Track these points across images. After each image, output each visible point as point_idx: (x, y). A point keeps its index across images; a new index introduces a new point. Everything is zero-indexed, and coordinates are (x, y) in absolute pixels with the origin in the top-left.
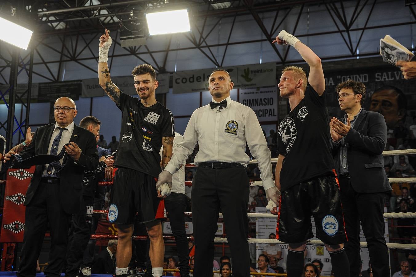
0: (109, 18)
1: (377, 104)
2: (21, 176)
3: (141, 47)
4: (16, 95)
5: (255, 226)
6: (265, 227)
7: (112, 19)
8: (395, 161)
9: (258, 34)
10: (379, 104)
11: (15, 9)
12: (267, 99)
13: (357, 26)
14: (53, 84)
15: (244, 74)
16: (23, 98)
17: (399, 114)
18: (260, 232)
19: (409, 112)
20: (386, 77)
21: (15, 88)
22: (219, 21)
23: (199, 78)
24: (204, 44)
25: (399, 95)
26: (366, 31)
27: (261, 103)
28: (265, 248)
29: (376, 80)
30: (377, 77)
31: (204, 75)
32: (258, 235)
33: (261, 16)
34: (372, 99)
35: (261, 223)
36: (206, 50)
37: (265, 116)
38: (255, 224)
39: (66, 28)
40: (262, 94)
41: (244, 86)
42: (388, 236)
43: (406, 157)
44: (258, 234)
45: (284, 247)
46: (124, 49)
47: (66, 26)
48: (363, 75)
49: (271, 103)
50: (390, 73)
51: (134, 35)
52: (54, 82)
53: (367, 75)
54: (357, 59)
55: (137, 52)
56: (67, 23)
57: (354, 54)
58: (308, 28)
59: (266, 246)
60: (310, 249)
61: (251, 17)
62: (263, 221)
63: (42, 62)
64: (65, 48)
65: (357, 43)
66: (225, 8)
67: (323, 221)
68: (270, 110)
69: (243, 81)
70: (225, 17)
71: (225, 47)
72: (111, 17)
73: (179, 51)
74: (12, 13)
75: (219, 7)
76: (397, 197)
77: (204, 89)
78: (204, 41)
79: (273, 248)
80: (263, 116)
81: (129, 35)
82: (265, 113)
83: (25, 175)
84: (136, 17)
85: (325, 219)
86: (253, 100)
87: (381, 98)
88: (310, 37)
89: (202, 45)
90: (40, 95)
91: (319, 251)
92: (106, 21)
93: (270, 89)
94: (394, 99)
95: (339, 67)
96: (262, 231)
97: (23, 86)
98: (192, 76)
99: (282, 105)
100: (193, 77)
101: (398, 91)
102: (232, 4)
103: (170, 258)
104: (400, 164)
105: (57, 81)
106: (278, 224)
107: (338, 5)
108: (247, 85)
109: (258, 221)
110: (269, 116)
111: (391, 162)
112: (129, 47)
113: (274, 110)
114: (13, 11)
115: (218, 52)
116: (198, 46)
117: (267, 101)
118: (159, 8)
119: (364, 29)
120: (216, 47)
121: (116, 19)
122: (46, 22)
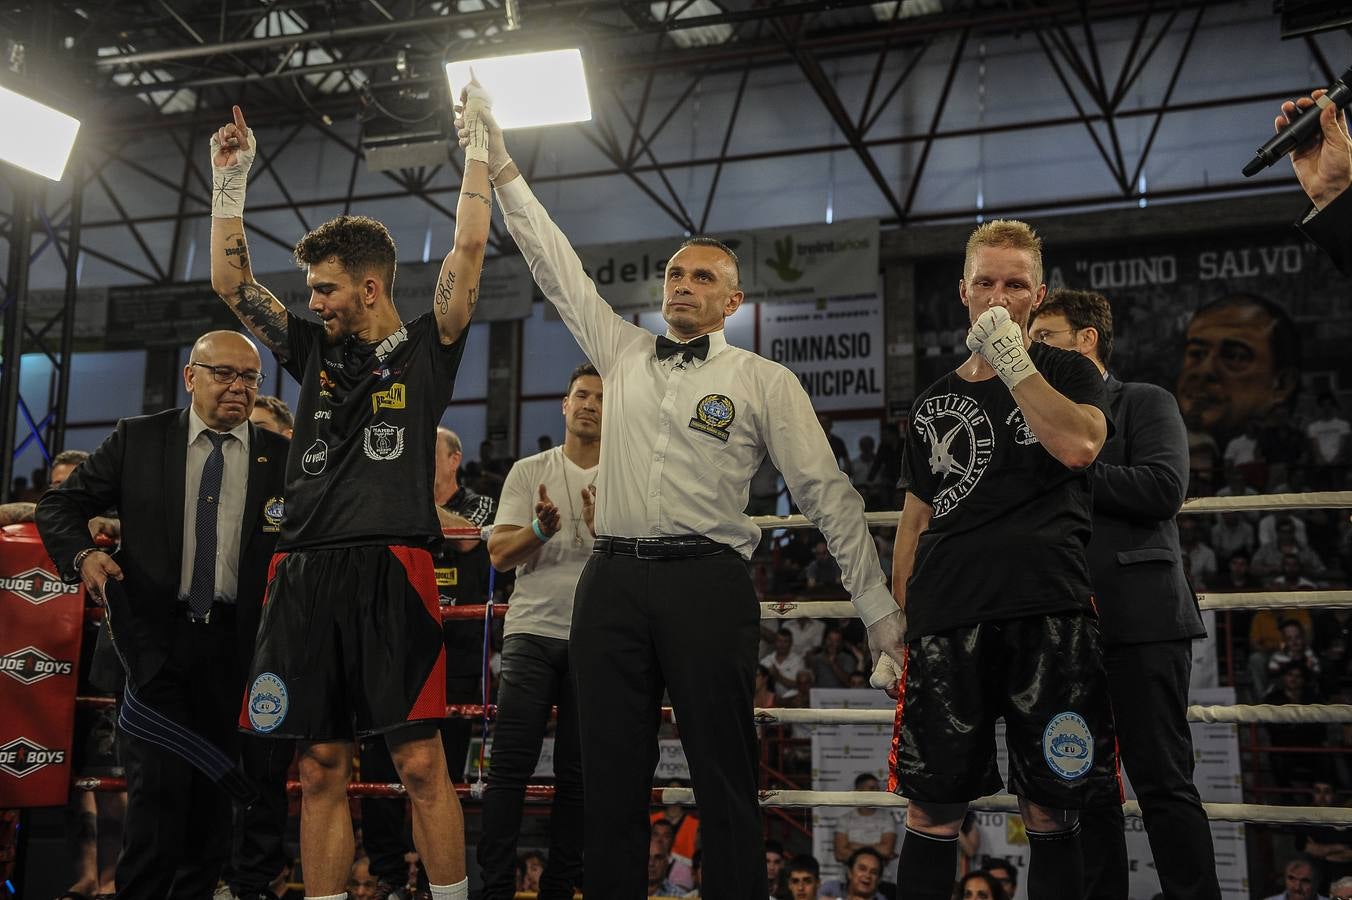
0: (337, 76)
1: (1206, 353)
2: (36, 591)
3: (442, 170)
4: (26, 328)
5: (810, 751)
6: (841, 753)
7: (346, 78)
8: (1264, 538)
9: (820, 128)
10: (1212, 353)
11: (22, 48)
12: (851, 337)
13: (1140, 100)
14: (156, 292)
15: (776, 258)
16: (49, 335)
17: (1276, 383)
18: (825, 769)
19: (1307, 379)
20: (1233, 266)
21: (21, 304)
22: (693, 86)
23: (629, 270)
24: (644, 160)
25: (1274, 322)
26: (1167, 118)
27: (830, 349)
28: (843, 822)
29: (1203, 276)
30: (1203, 264)
31: (646, 259)
32: (821, 780)
33: (828, 68)
34: (1189, 337)
35: (828, 741)
36: (652, 179)
37: (845, 392)
38: (808, 742)
39: (198, 108)
40: (834, 320)
41: (775, 295)
42: (1240, 780)
43: (1298, 523)
44: (819, 776)
45: (902, 817)
46: (385, 178)
47: (198, 101)
48: (1161, 261)
49: (864, 350)
50: (1245, 253)
51: (407, 130)
52: (157, 284)
53: (1172, 260)
54: (1139, 208)
55: (429, 186)
56: (199, 92)
57: (1130, 193)
58: (981, 108)
59: (845, 816)
60: (988, 824)
61: (795, 72)
62: (834, 734)
63: (117, 217)
64: (193, 177)
65: (1139, 156)
66: (713, 42)
67: (1049, 730)
68: (862, 373)
69: (772, 278)
70: (713, 72)
71: (713, 168)
72: (343, 71)
73: (564, 184)
74: (12, 60)
75: (693, 40)
76: (1269, 653)
77: (645, 306)
78: (646, 148)
79: (869, 823)
80: (838, 392)
81: (393, 133)
82: (846, 384)
83: (47, 586)
84: (415, 72)
85: (1057, 723)
86: (804, 341)
87: (1218, 334)
88: (991, 138)
89: (639, 163)
90: (112, 324)
91: (1015, 830)
92: (328, 86)
93: (858, 305)
94: (1259, 338)
95: (1083, 233)
96: (831, 765)
97: (47, 296)
98: (606, 264)
99: (898, 358)
100: (610, 267)
101: (1272, 310)
102: (735, 32)
103: (529, 855)
104: (1279, 548)
105: (168, 280)
106: (896, 743)
107: (1076, 34)
108: (786, 293)
109: (819, 734)
110: (857, 391)
111: (1250, 541)
112: (403, 171)
113: (872, 372)
114: (14, 55)
115: (691, 187)
116: (626, 167)
117: (849, 344)
118: (499, 44)
119: (1161, 111)
120: (685, 171)
121: (359, 79)
122: (131, 89)
